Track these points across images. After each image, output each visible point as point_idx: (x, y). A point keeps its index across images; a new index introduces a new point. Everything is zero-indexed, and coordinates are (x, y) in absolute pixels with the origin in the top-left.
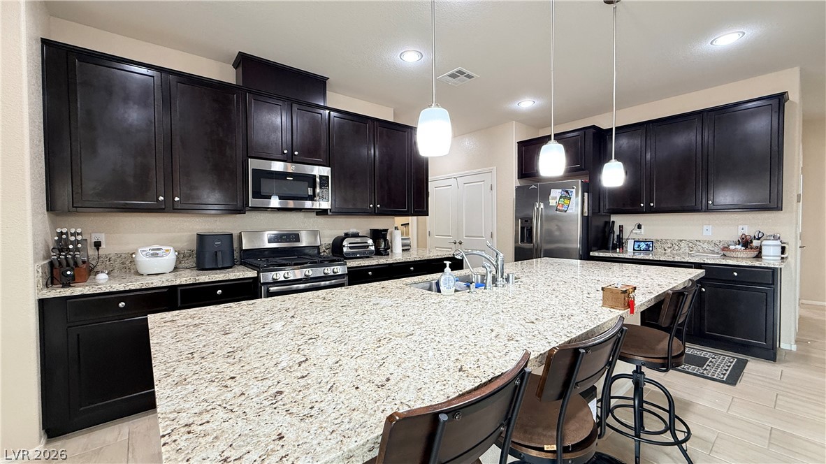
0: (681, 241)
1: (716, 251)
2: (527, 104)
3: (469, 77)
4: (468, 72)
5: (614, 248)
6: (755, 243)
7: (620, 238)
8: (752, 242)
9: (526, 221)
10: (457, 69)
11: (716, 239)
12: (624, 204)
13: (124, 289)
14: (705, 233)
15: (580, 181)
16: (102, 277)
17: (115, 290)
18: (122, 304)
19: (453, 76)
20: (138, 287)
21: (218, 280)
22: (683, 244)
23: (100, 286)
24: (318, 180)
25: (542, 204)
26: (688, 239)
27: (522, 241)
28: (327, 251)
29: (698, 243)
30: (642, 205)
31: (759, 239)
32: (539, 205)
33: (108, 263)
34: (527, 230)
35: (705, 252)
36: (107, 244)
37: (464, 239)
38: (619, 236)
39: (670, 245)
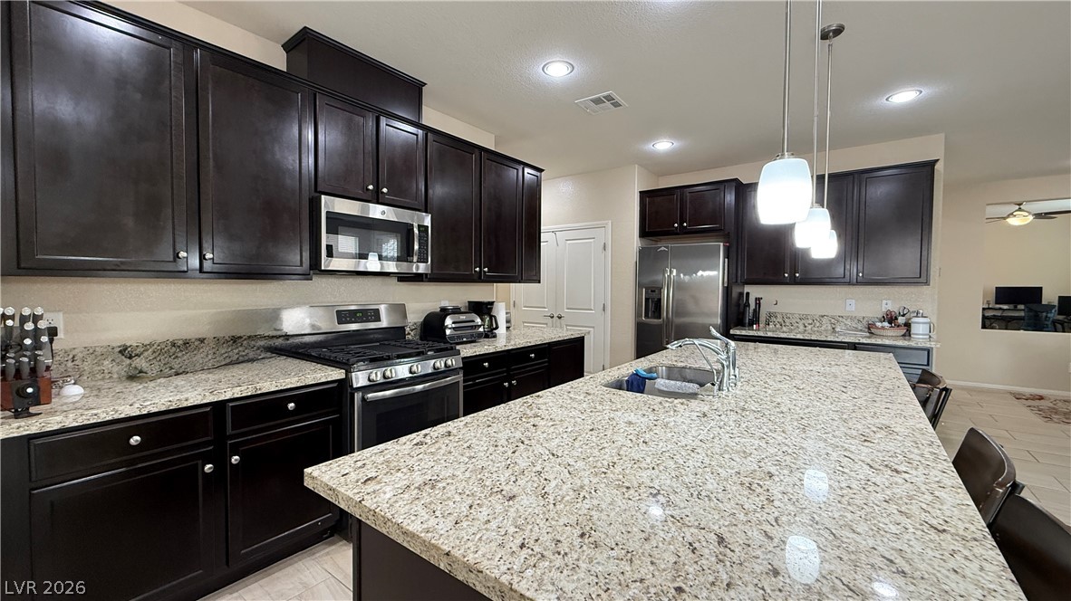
0: (823, 316)
1: (860, 328)
2: (663, 146)
3: (617, 105)
4: (618, 98)
5: (751, 324)
6: (901, 320)
7: (756, 313)
8: (896, 319)
9: (652, 291)
10: (605, 94)
11: (860, 315)
12: (765, 274)
13: (138, 413)
14: (848, 308)
15: (722, 244)
16: (73, 391)
17: (122, 416)
18: (135, 440)
19: (597, 101)
20: (163, 408)
21: (289, 387)
22: (824, 320)
23: (95, 412)
24: (416, 231)
25: (675, 271)
26: (830, 314)
27: (646, 316)
28: (412, 333)
29: (841, 319)
30: (786, 275)
31: (903, 315)
32: (671, 272)
33: (70, 364)
34: (652, 302)
35: (847, 329)
36: (66, 332)
37: (565, 312)
38: (755, 310)
39: (810, 321)
